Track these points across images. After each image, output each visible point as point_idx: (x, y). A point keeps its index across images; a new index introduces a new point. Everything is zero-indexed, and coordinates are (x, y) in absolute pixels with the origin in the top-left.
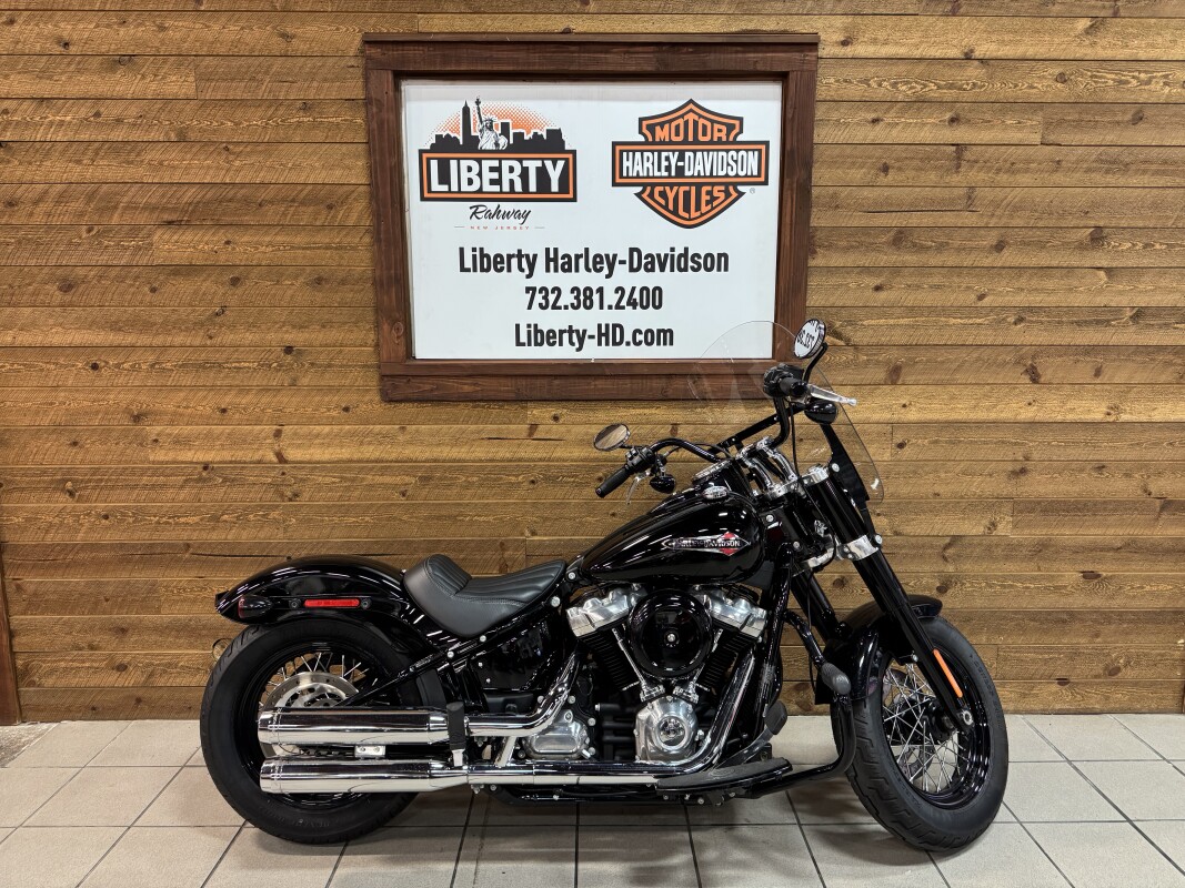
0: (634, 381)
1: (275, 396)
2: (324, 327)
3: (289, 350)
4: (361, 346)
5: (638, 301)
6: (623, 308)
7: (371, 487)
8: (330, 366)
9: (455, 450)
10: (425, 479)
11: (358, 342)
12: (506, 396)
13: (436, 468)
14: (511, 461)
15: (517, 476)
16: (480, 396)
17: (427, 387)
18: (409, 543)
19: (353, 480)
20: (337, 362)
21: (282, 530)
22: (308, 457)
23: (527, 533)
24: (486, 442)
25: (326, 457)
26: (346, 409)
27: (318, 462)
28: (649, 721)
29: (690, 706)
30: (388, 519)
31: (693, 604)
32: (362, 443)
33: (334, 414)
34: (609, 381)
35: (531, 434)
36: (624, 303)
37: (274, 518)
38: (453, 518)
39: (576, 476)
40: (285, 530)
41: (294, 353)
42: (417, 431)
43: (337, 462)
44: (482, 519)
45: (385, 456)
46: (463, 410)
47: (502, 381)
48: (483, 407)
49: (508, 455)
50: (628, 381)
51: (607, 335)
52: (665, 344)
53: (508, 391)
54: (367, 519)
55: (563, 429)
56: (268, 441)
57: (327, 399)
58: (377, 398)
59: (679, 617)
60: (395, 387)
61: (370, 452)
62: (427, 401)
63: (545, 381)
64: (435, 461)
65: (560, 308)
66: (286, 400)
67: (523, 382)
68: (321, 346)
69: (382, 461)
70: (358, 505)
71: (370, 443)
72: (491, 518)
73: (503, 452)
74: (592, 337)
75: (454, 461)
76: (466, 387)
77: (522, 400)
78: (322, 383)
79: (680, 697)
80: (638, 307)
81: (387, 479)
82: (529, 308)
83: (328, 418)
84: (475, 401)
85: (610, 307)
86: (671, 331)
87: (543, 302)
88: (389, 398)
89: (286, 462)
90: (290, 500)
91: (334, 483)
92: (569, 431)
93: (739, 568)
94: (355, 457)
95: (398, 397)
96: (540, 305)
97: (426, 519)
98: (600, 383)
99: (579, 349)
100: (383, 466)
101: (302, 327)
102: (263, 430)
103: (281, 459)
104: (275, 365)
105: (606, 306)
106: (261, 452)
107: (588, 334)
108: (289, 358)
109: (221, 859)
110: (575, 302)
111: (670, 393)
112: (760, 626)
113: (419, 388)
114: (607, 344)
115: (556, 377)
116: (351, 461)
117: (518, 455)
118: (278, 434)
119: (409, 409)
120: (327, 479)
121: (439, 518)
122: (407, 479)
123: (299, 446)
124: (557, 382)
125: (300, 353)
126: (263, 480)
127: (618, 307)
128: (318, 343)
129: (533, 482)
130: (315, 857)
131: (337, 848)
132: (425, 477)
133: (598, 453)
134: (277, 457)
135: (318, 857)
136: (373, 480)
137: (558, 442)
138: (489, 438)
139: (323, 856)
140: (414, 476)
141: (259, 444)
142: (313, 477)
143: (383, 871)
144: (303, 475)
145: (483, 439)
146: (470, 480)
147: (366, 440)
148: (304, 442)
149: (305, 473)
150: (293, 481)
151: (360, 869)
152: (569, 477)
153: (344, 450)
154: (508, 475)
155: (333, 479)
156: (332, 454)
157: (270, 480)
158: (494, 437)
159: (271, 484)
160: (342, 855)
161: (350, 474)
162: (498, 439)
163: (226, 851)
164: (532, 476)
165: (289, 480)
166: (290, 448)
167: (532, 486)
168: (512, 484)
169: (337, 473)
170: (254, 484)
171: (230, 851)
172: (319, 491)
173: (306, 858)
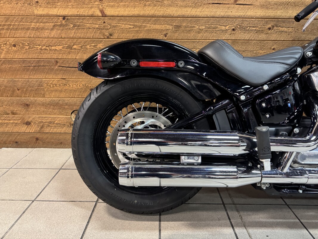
9: (194, 10)
13: (184, 20)
14: (223, 17)
15: (225, 26)
19: (140, 27)
22: (117, 13)
24: (211, 6)
25: (126, 13)
27: (122, 16)
32: (145, 5)
35: (236, 1)
37: (100, 48)
39: (257, 27)
43: (133, 16)
45: (157, 13)
56: (96, 3)
61: (149, 10)
64: (183, 16)
69: (155, 16)
71: (149, 5)
73: (219, 11)
75: (194, 16)
81: (158, 27)
89: (106, 16)
90: (108, 37)
91: (130, 28)
94: (141, 13)
100: (155, 19)
103: (103, 14)
106: (92, 10)
109: (88, 222)
117: (227, 14)
120: (126, 26)
122: (168, 27)
123: (112, 6)
126: (94, 26)
129: (234, 30)
130: (144, 222)
131: (156, 217)
132: (177, 26)
133: (271, 13)
134: (101, 13)
135: (146, 222)
136: (150, 27)
137: (250, 6)
138: (213, 3)
139: (150, 222)
140: (172, 25)
141: (92, 5)
142: (119, 24)
143: (191, 233)
144: (114, 23)
145: (209, 4)
146: (200, 28)
147: (147, 3)
148: (115, 4)
149: (115, 22)
150: (109, 27)
151: (175, 232)
152: (254, 27)
153: (136, 9)
154: (221, 26)
155: (130, 26)
156: (129, 11)
157: (97, 26)
158: (216, 2)
159: (98, 28)
160: (160, 221)
161: (139, 23)
162: (218, 4)
163: (90, 218)
164: (233, 26)
165: (107, 26)
166: (107, 8)
167: (233, 32)
168: (223, 31)
169: (132, 23)
170: (89, 28)
171: (92, 217)
172: (123, 33)
173: (140, 222)
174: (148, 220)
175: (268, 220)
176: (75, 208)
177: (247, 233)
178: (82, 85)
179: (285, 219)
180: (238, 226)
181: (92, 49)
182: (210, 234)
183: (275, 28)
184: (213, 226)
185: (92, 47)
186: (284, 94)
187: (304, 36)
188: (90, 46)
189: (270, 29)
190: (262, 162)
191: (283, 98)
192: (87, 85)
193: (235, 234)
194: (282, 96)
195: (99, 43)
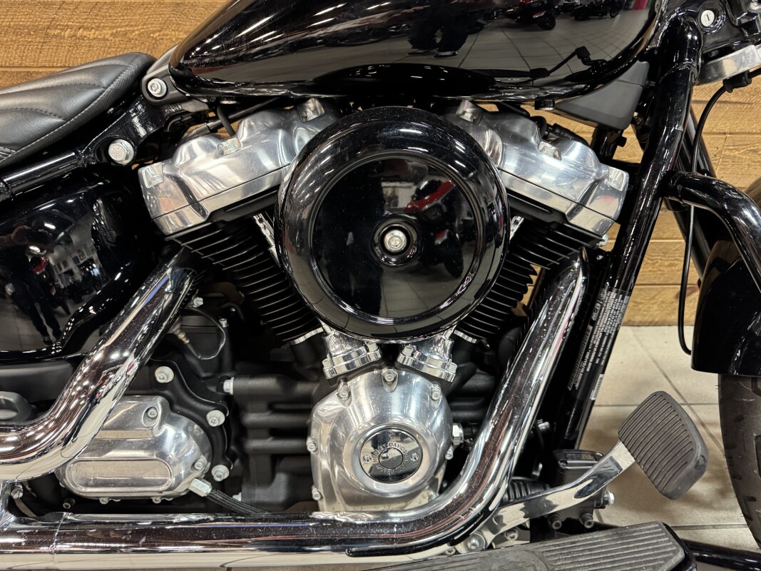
28: (341, 418)
29: (436, 389)
31: (460, 147)
44: (92, 34)
59: (419, 194)
72: (107, 33)
79: (415, 369)
93: (582, 53)
112: (613, 207)
186: (79, 251)
191: (79, 262)
194: (76, 257)
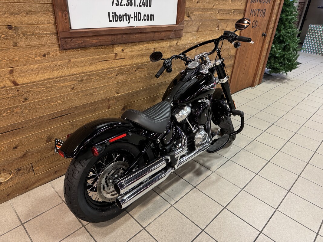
0: (146, 34)
1: (6, 53)
2: (28, 14)
3: (10, 27)
4: (48, 24)
5: (145, 3)
6: (141, 6)
7: (60, 88)
8: (34, 35)
9: (90, 67)
10: (81, 81)
11: (46, 22)
12: (108, 43)
13: (84, 76)
14: (110, 68)
15: (112, 74)
16: (99, 44)
17: (80, 42)
18: (76, 107)
19: (51, 87)
20: (37, 32)
21: (21, 116)
22: (28, 81)
23: (116, 94)
24: (101, 63)
25: (37, 79)
26: (44, 56)
27: (34, 82)
30: (68, 100)
32: (53, 70)
33: (39, 58)
34: (139, 35)
35: (115, 57)
36: (141, 4)
37: (17, 112)
38: (92, 94)
39: (129, 71)
40: (23, 116)
41: (14, 29)
42: (76, 61)
43: (44, 80)
44: (101, 92)
45: (63, 74)
46: (92, 51)
47: (107, 37)
48: (99, 48)
49: (109, 67)
50: (144, 34)
51: (136, 17)
52: (152, 20)
53: (109, 41)
54: (59, 102)
55: (125, 54)
56: (7, 76)
57: (34, 52)
58: (58, 49)
60: (67, 43)
61: (57, 74)
62: (78, 48)
63: (120, 36)
64: (83, 73)
65: (122, 5)
66: (13, 54)
67: (114, 37)
68: (27, 24)
69: (63, 77)
70: (55, 97)
71: (57, 70)
72: (104, 91)
73: (106, 65)
74: (132, 18)
75: (90, 72)
76: (94, 41)
77: (113, 44)
78: (31, 44)
80: (145, 6)
81: (66, 84)
82: (113, 5)
83: (36, 61)
84: (96, 46)
85: (137, 6)
86: (153, 15)
87: (117, 2)
88: (63, 48)
89: (18, 85)
90: (24, 102)
91: (43, 90)
92: (127, 55)
94: (51, 77)
95: (68, 47)
96: (116, 4)
97: (82, 96)
98: (137, 36)
99: (129, 23)
100: (62, 79)
101: (16, 14)
102: (3, 71)
103: (15, 83)
104: (3, 36)
105: (136, 5)
106: (4, 82)
107: (131, 16)
108: (11, 32)
110: (127, 3)
111: (155, 38)
113: (76, 42)
114: (137, 20)
115: (124, 34)
116: (49, 79)
117: (112, 66)
118: (11, 72)
119: (71, 53)
120: (39, 89)
121: (87, 95)
122: (73, 82)
123: (23, 76)
124: (124, 36)
125: (16, 28)
126: (8, 96)
127: (140, 6)
128: (25, 23)
129: (117, 75)
130: (121, 219)
131: (124, 212)
132: (80, 80)
133: (135, 61)
134: (13, 83)
135: (122, 218)
136: (60, 85)
137: (124, 59)
138: (102, 61)
139: (124, 217)
140: (76, 81)
141: (2, 78)
142: (33, 89)
143: (146, 209)
144: (27, 89)
145: (100, 61)
146: (96, 78)
147: (55, 68)
148: (26, 74)
149: (29, 88)
150: (24, 93)
151: (139, 213)
152: (127, 71)
153: (46, 75)
154: (109, 74)
155: (42, 89)
156: (40, 77)
157: (11, 95)
158: (104, 60)
159: (12, 97)
160: (128, 213)
161: (50, 85)
162: (105, 61)
163: (91, 236)
164: (116, 73)
165: (22, 93)
166: (19, 78)
167: (116, 77)
168: (110, 77)
169: (44, 85)
170: (3, 99)
171: (92, 235)
172: (37, 95)
173: (119, 220)
174: (122, 216)
175: (168, 182)
176: (76, 238)
177: (165, 194)
178: (4, 147)
179: (173, 178)
180: (160, 193)
181: (10, 115)
182: (153, 204)
183: (138, 70)
184: (151, 199)
185: (9, 114)
187: (152, 71)
188: (7, 113)
189: (136, 71)
190: (174, 167)
192: (9, 146)
193: (161, 197)
195: (16, 109)
